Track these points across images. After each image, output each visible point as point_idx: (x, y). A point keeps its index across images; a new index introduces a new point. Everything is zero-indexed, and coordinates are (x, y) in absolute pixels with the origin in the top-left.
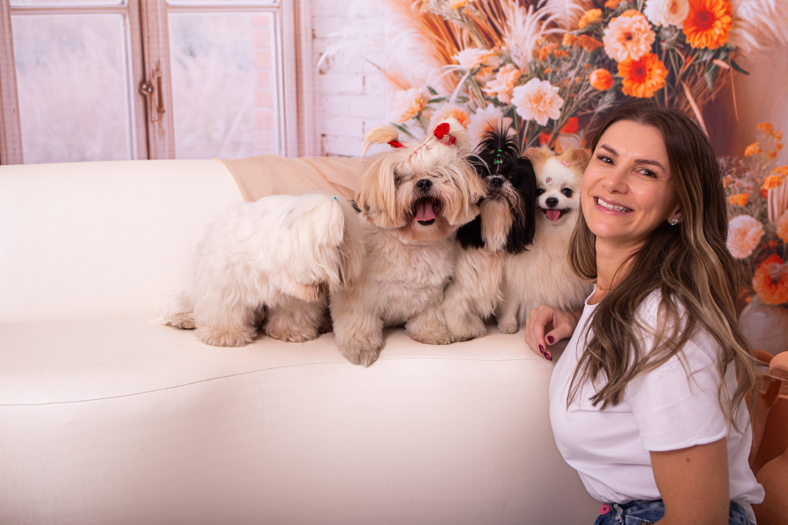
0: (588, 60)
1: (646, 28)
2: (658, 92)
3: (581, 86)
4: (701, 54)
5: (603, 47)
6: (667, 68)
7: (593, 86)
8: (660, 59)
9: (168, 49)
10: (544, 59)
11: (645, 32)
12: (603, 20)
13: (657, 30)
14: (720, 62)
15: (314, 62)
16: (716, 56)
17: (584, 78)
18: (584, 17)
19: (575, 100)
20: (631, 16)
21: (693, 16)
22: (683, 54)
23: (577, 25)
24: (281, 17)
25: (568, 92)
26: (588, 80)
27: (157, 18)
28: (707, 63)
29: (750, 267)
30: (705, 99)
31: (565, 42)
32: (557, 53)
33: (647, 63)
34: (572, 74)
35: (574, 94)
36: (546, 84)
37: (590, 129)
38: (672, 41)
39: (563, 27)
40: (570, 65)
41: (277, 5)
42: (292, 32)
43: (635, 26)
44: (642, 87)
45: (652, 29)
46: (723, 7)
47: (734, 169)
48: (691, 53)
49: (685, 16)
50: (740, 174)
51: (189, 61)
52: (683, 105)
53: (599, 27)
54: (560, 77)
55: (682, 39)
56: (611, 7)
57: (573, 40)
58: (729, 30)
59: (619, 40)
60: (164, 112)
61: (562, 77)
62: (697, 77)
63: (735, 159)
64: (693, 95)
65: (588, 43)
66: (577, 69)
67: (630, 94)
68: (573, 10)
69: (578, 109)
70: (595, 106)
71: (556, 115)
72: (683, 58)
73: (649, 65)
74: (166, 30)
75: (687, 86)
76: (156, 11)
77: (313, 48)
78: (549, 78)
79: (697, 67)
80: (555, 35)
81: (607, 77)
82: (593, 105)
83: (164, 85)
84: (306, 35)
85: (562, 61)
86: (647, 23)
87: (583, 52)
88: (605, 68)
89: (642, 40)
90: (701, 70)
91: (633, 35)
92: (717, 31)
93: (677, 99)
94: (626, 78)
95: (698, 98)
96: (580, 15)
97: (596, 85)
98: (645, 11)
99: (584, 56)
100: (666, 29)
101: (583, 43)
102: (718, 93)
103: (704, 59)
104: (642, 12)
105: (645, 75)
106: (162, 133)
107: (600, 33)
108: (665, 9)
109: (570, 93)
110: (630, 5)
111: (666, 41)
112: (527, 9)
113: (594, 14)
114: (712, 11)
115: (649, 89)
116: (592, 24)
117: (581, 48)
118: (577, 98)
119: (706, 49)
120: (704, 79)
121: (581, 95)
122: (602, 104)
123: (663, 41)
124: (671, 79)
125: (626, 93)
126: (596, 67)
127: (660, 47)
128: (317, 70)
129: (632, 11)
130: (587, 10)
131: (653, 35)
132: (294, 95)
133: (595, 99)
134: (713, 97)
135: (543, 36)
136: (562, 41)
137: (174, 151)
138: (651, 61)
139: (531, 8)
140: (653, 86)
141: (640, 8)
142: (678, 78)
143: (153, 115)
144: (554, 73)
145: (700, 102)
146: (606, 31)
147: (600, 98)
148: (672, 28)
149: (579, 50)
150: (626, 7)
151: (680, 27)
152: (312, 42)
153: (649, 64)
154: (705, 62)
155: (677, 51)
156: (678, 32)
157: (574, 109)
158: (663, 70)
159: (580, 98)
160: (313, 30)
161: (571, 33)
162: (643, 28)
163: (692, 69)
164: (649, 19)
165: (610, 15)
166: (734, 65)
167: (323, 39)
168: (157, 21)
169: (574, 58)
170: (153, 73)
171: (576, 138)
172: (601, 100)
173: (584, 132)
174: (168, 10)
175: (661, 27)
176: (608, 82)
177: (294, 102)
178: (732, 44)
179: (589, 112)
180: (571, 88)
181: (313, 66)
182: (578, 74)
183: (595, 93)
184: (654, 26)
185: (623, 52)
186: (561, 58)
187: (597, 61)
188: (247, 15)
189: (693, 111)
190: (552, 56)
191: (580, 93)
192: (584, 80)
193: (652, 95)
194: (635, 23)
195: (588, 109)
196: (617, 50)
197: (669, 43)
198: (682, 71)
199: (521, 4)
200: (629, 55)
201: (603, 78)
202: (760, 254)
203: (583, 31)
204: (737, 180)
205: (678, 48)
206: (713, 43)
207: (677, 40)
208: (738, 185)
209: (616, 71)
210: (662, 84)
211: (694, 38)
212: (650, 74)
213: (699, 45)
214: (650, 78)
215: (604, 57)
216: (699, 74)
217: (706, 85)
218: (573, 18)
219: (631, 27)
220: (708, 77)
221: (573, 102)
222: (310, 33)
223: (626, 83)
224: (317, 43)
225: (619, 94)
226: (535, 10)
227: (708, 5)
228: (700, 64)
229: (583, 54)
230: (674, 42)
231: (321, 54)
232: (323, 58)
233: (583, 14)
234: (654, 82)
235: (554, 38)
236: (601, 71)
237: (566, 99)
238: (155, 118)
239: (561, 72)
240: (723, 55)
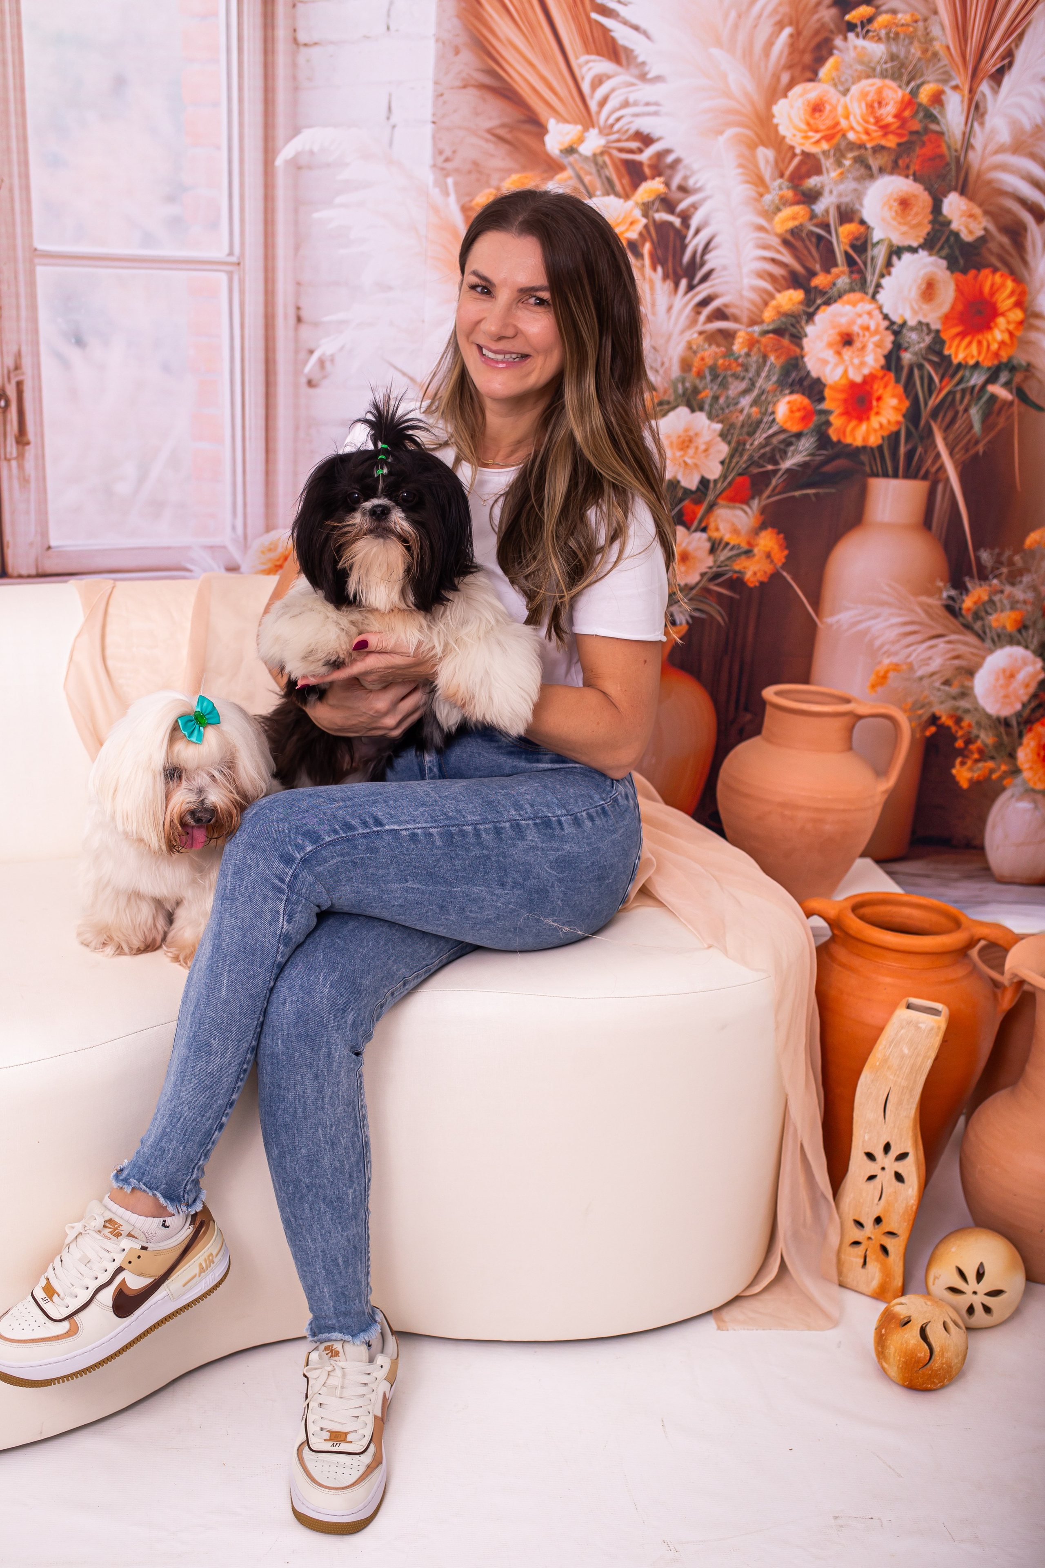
0: (774, 378)
1: (878, 325)
2: (889, 436)
3: (760, 422)
4: (967, 373)
5: (803, 357)
6: (907, 397)
7: (781, 424)
8: (898, 381)
9: (36, 331)
10: (700, 375)
11: (876, 332)
12: (805, 309)
13: (897, 330)
14: (998, 390)
15: (298, 365)
16: (993, 378)
17: (766, 410)
18: (773, 303)
19: (748, 446)
20: (854, 304)
21: (960, 307)
22: (937, 373)
23: (760, 316)
24: (242, 282)
25: (737, 431)
26: (773, 413)
27: (16, 273)
28: (977, 389)
29: (1015, 730)
30: (967, 450)
31: (738, 347)
32: (723, 364)
33: (875, 387)
34: (745, 402)
35: (746, 437)
36: (701, 418)
37: (769, 497)
38: (921, 349)
39: (736, 319)
40: (743, 385)
41: (234, 259)
42: (261, 310)
43: (859, 321)
44: (864, 427)
45: (887, 328)
46: (1012, 293)
47: (1005, 570)
48: (951, 371)
49: (946, 308)
50: (1013, 579)
51: (74, 354)
52: (930, 461)
53: (798, 322)
54: (725, 406)
55: (937, 347)
56: (821, 287)
57: (752, 343)
58: (1018, 334)
59: (830, 345)
60: (28, 443)
61: (728, 407)
62: (957, 413)
63: (1007, 553)
64: (947, 445)
65: (776, 349)
66: (756, 392)
67: (843, 440)
68: (755, 289)
69: (752, 463)
70: (781, 457)
71: (714, 471)
72: (936, 379)
73: (877, 390)
74: (32, 296)
75: (940, 428)
76: (15, 260)
77: (296, 339)
78: (707, 407)
79: (958, 396)
80: (721, 331)
81: (805, 408)
82: (778, 457)
83: (28, 396)
84: (286, 316)
85: (730, 380)
86: (880, 317)
87: (768, 364)
88: (803, 394)
89: (870, 346)
90: (966, 401)
91: (855, 338)
92: (998, 334)
93: (920, 450)
94: (837, 412)
95: (957, 450)
96: (767, 298)
97: (786, 422)
98: (878, 297)
99: (769, 371)
100: (912, 329)
101: (769, 349)
102: (990, 442)
103: (972, 382)
104: (874, 297)
105: (870, 408)
106: (25, 481)
107: (799, 332)
108: (914, 293)
109: (741, 434)
110: (854, 284)
111: (911, 350)
112: (677, 285)
113: (790, 299)
114: (994, 300)
115: (875, 431)
116: (786, 315)
117: (765, 357)
118: (752, 445)
119: (977, 365)
120: (969, 416)
121: (759, 438)
122: (793, 455)
123: (906, 350)
124: (913, 415)
125: (834, 438)
126: (787, 391)
127: (899, 359)
128: (303, 380)
129: (857, 296)
130: (779, 291)
131: (889, 340)
132: (262, 423)
133: (782, 446)
134: (980, 448)
135: (701, 333)
136: (732, 344)
137: (46, 513)
138: (882, 385)
139: (684, 283)
140: (881, 426)
141: (871, 291)
142: (925, 414)
143: (8, 449)
144: (716, 398)
145: (957, 456)
146: (810, 329)
147: (790, 444)
148: (922, 326)
149: (761, 360)
150: (847, 287)
151: (936, 325)
152: (296, 329)
153: (878, 388)
154: (973, 387)
155: (928, 367)
156: (932, 335)
157: (745, 462)
158: (901, 401)
159: (756, 443)
160: (298, 308)
161: (750, 329)
162: (873, 327)
163: (950, 398)
164: (885, 310)
165: (819, 301)
166: (1021, 395)
167: (316, 325)
168: (16, 277)
169: (750, 375)
170: (9, 372)
171: (745, 512)
172: (792, 448)
173: (760, 502)
174: (37, 260)
175: (904, 324)
176: (806, 418)
177: (262, 434)
178: (1021, 359)
179: (770, 467)
180: (742, 426)
181: (297, 372)
182: (755, 403)
183: (782, 436)
184: (892, 323)
185: (836, 366)
186: (729, 373)
187: (790, 380)
188: (181, 276)
189: (945, 471)
190: (713, 369)
191: (758, 434)
192: (764, 414)
193: (880, 441)
194: (860, 316)
195: (769, 463)
196: (825, 362)
197: (916, 354)
198: (932, 402)
199: (666, 277)
200: (846, 372)
201: (799, 410)
202: (1033, 710)
203: (771, 327)
204: (1008, 589)
205: (930, 362)
206: (989, 355)
207: (930, 349)
208: (1010, 596)
209: (822, 399)
210: (898, 423)
211: (958, 346)
212: (878, 406)
213: (965, 358)
214: (877, 413)
215: (803, 374)
216: (961, 408)
217: (971, 427)
218: (753, 303)
219: (853, 322)
220: (975, 413)
221: (744, 450)
222: (292, 312)
223: (836, 421)
224: (305, 331)
225: (823, 440)
226: (690, 287)
227: (987, 289)
228: (964, 391)
229: (766, 369)
230: (924, 352)
231: (311, 352)
232: (314, 358)
233: (772, 297)
234: (884, 421)
235: (720, 339)
236: (797, 398)
237: (733, 444)
238: (11, 454)
239: (727, 398)
240: (1004, 377)
